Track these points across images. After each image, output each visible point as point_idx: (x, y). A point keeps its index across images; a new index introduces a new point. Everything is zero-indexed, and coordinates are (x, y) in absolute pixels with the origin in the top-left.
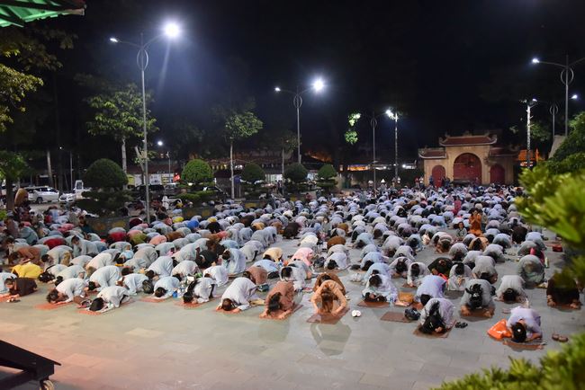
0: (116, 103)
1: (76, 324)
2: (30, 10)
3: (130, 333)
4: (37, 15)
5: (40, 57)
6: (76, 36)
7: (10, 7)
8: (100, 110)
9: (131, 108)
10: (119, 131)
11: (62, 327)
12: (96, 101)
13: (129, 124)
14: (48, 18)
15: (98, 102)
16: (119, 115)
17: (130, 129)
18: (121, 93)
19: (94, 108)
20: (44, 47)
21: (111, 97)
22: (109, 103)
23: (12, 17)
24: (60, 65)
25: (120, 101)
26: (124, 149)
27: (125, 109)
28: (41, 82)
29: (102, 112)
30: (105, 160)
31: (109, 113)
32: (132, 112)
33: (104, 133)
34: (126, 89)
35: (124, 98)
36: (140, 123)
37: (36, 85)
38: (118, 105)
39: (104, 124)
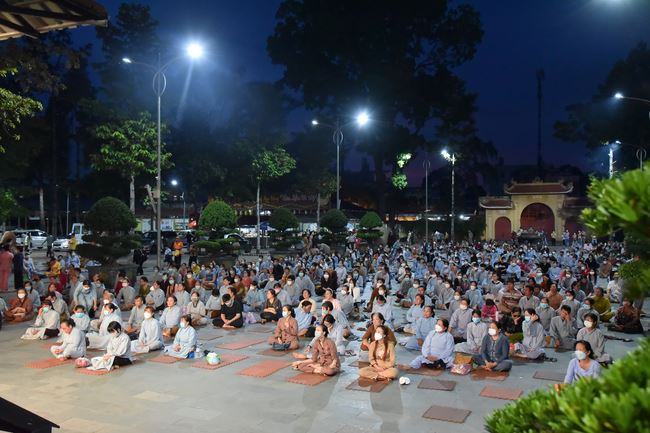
0: (126, 133)
1: (74, 385)
2: (47, 20)
3: (139, 396)
4: (54, 26)
5: (42, 78)
7: (25, 17)
8: (107, 141)
9: (142, 139)
10: (128, 166)
11: (58, 388)
12: (102, 130)
13: (140, 158)
15: (105, 132)
16: (128, 148)
17: (141, 163)
18: (132, 122)
19: (100, 138)
20: (46, 66)
21: (121, 126)
22: (117, 133)
23: (26, 28)
24: (64, 87)
25: (130, 131)
26: (132, 187)
27: (136, 141)
28: (40, 106)
29: (109, 144)
30: (110, 198)
31: (117, 145)
32: (143, 144)
33: (110, 168)
34: (137, 118)
35: (135, 128)
36: (153, 157)
37: (36, 110)
38: (128, 136)
39: (110, 157)
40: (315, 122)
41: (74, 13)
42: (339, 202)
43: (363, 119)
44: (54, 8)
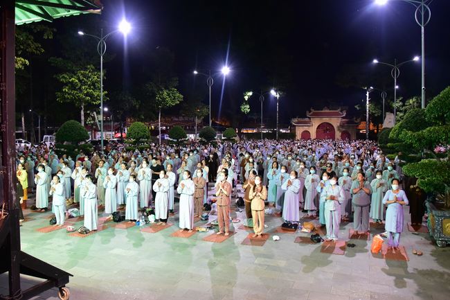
0: (79, 79)
1: (69, 244)
2: (59, 10)
3: (111, 252)
5: (29, 45)
6: (55, 30)
7: (43, 7)
9: (89, 83)
10: (80, 100)
11: (59, 246)
12: (63, 77)
13: (87, 95)
15: (66, 78)
16: (80, 88)
17: (88, 98)
18: (82, 72)
19: (62, 82)
20: (33, 38)
21: (75, 75)
22: (73, 79)
24: (43, 51)
25: (81, 78)
26: (82, 113)
27: (85, 84)
28: (27, 62)
29: (67, 85)
31: (73, 86)
32: (89, 86)
33: (68, 101)
34: (86, 69)
35: (84, 75)
36: (96, 94)
37: (24, 65)
38: (80, 81)
39: (69, 94)
40: (195, 72)
41: (78, 5)
42: (211, 122)
43: (226, 71)
44: (66, 2)
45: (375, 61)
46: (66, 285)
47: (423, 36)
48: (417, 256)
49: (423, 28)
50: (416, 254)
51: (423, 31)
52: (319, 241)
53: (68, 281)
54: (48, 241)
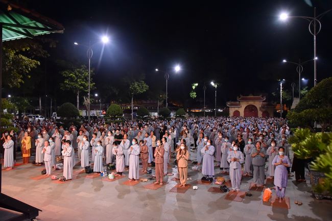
0: (75, 74)
1: (50, 188)
2: (37, 31)
3: (78, 194)
4: (40, 33)
5: (39, 51)
6: (57, 41)
7: (27, 29)
8: (67, 78)
9: (82, 77)
10: (76, 88)
11: (43, 190)
12: (65, 73)
13: (81, 85)
14: (45, 34)
16: (76, 81)
17: (82, 87)
18: (78, 70)
19: (64, 76)
20: (41, 46)
21: (73, 71)
22: (72, 74)
23: (28, 34)
24: (49, 55)
25: (77, 74)
26: (78, 97)
27: (80, 78)
28: (39, 63)
30: (68, 103)
31: (71, 79)
32: (83, 79)
33: (69, 89)
34: (81, 68)
35: (79, 72)
36: (87, 85)
37: (36, 65)
38: (76, 76)
39: (69, 85)
40: (157, 70)
41: (49, 28)
42: (167, 104)
43: (178, 69)
44: (40, 25)
45: (284, 61)
46: (36, 217)
47: (315, 42)
48: (297, 205)
49: (315, 36)
50: (297, 204)
51: (315, 38)
52: (226, 191)
53: (38, 215)
54: (37, 186)
